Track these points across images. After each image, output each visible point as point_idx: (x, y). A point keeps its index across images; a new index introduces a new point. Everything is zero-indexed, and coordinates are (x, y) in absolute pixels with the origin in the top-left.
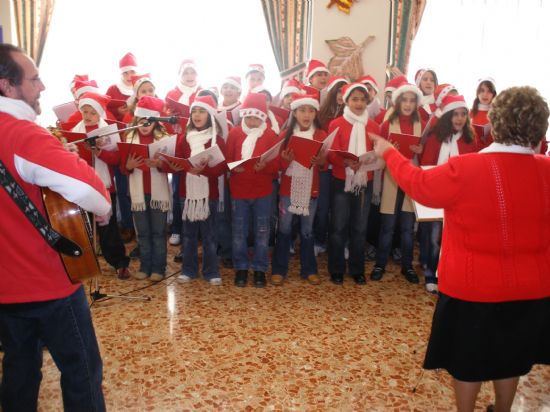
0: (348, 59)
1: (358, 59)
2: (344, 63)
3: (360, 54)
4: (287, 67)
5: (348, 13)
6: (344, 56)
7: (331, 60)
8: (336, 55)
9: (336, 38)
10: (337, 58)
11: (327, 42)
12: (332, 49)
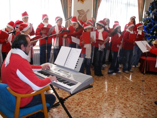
0: (83, 16)
1: (85, 16)
2: (82, 17)
3: (86, 14)
4: (67, 18)
5: (83, 3)
6: (82, 15)
7: (79, 16)
8: (80, 15)
9: (80, 10)
10: (81, 15)
11: (78, 11)
12: (79, 13)
